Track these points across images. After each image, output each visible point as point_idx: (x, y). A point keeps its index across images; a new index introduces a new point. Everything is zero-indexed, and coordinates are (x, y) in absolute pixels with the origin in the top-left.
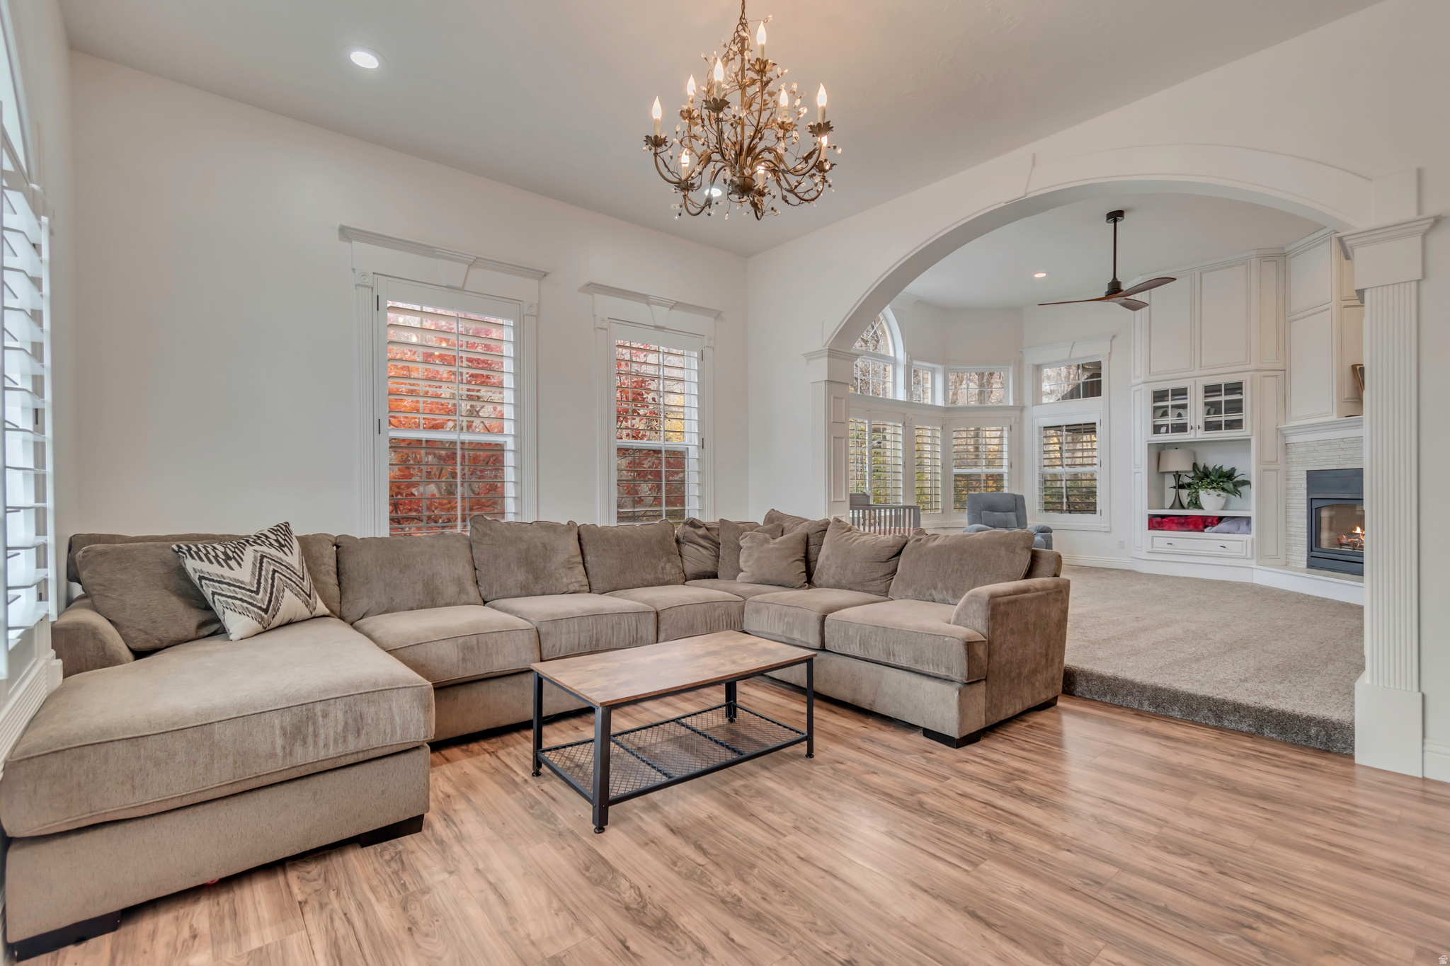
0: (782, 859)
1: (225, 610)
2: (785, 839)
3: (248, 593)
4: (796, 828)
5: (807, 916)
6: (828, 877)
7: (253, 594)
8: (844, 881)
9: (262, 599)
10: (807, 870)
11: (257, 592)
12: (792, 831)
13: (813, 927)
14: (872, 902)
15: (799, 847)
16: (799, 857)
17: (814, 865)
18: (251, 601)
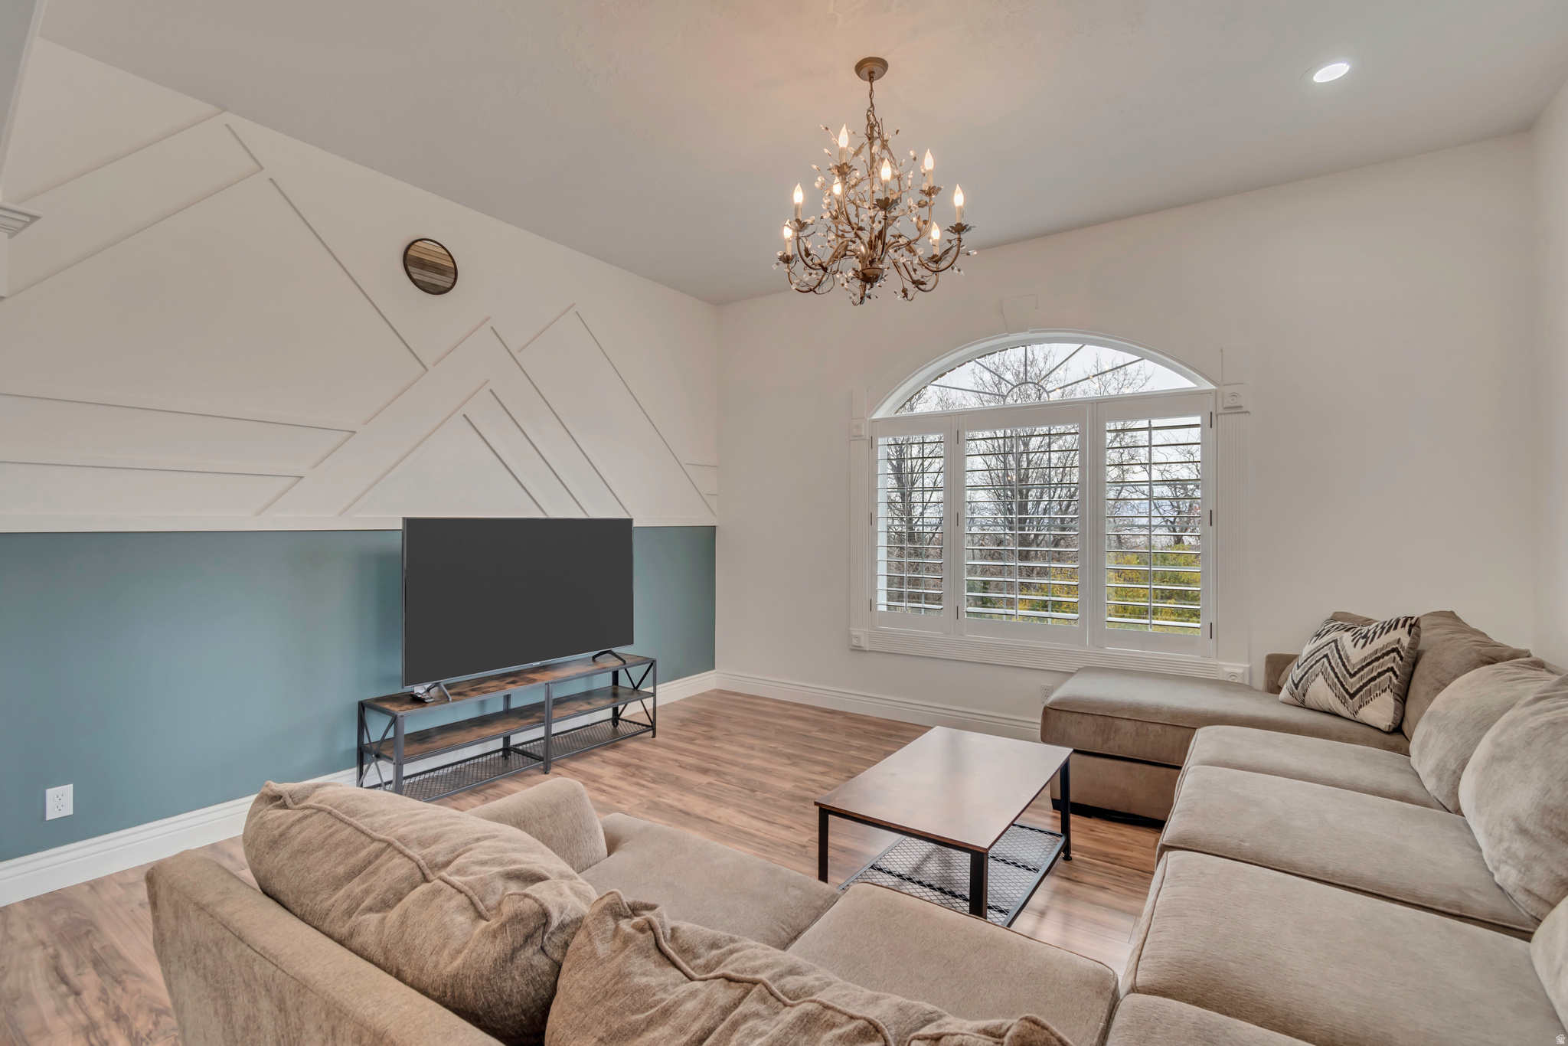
0: (804, 826)
1: (1320, 674)
2: (809, 838)
3: (1345, 672)
4: (804, 847)
5: (779, 804)
6: (771, 820)
7: (1347, 675)
8: (762, 820)
9: (1353, 684)
10: (786, 822)
11: (1352, 676)
12: (806, 844)
13: (774, 800)
14: (744, 812)
15: (796, 834)
16: (793, 828)
17: (782, 825)
18: (1342, 679)
